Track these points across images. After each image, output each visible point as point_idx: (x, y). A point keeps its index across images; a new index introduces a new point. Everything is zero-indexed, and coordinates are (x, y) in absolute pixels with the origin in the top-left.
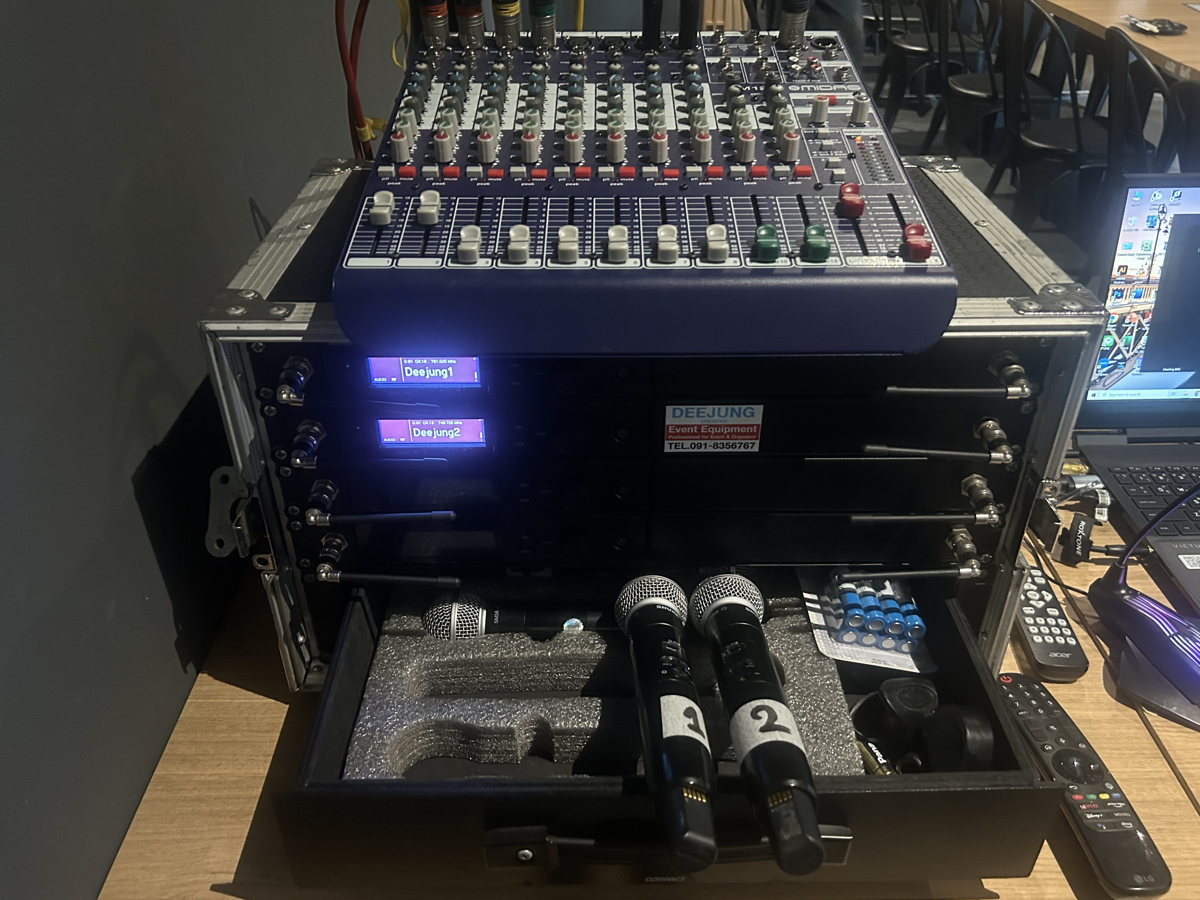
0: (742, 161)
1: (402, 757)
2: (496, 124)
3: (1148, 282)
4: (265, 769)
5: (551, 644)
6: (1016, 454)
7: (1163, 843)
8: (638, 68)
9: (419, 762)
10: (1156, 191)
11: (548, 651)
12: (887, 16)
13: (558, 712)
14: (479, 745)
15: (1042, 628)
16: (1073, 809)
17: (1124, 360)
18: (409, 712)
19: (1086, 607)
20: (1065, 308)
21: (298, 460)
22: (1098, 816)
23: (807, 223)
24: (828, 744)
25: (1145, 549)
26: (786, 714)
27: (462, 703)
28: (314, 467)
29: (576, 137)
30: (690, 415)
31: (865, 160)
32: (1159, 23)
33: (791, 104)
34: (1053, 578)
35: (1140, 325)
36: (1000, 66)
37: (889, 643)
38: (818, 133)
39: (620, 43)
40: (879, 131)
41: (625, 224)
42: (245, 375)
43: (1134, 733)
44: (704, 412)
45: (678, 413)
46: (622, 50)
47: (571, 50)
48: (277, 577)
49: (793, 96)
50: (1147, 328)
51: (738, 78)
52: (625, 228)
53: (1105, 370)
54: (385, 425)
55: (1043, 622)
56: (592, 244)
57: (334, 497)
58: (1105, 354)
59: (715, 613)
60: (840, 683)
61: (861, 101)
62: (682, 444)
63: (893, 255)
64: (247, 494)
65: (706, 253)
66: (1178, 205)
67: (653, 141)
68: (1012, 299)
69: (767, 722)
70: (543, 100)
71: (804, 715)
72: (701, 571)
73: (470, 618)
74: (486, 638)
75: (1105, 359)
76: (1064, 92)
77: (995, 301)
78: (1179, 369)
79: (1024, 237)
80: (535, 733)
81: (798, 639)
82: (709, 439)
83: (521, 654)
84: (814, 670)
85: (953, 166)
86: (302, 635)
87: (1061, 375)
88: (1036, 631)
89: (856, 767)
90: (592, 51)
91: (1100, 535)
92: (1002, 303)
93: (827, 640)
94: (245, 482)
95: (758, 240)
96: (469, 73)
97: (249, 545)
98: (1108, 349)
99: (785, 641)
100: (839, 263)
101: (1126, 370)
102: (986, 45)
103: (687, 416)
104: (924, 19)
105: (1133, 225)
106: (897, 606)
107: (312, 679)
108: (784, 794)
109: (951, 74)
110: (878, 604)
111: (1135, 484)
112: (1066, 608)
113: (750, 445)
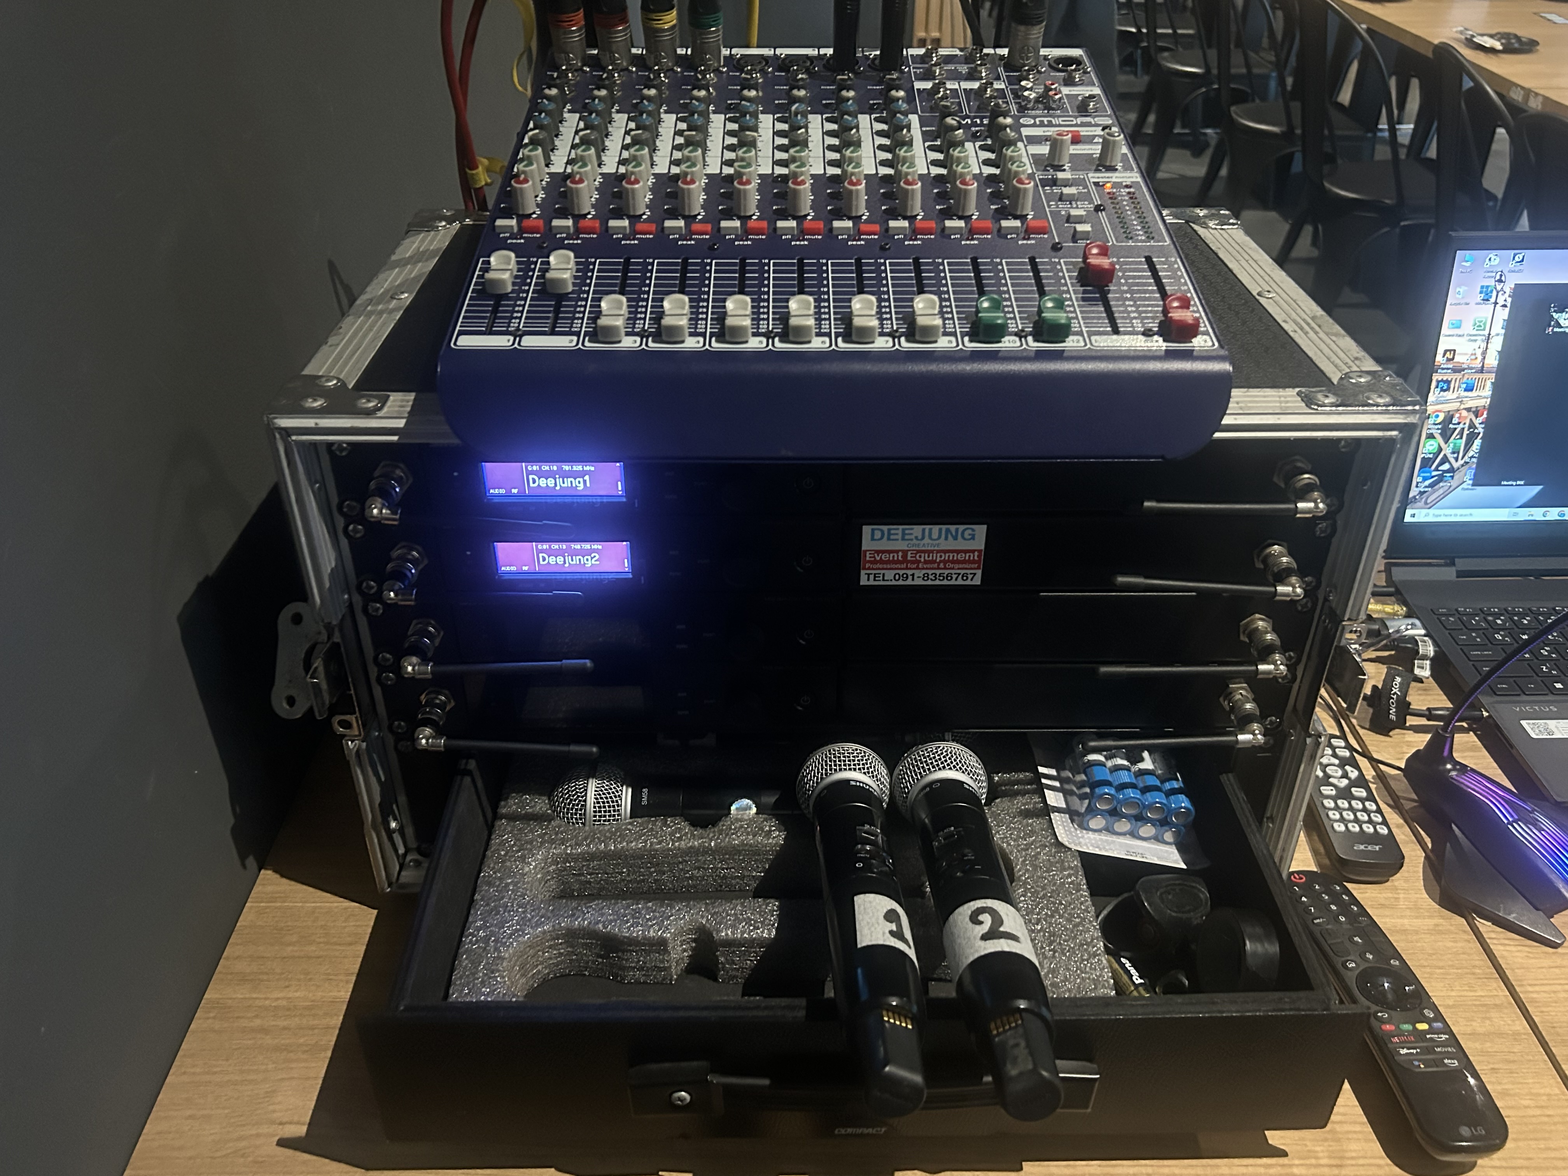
0: (960, 214)
1: (523, 975)
2: (646, 167)
3: (1482, 370)
4: (347, 992)
5: (714, 832)
6: (1308, 588)
7: (1499, 1088)
8: (827, 95)
9: (545, 982)
10: (1492, 254)
11: (711, 841)
12: (1152, 28)
13: (723, 918)
14: (623, 959)
15: (1344, 814)
16: (1381, 1042)
17: (1452, 470)
18: (533, 917)
19: (1402, 787)
20: (1370, 402)
21: (392, 594)
22: (1415, 1051)
23: (1042, 293)
24: (1069, 958)
25: (1479, 713)
26: (1014, 919)
27: (601, 906)
28: (412, 603)
29: (748, 182)
30: (892, 537)
31: (1116, 213)
32: (1503, 38)
33: (1023, 141)
34: (1360, 750)
35: (1472, 426)
36: (1298, 93)
37: (1147, 830)
38: (1057, 179)
39: (805, 62)
40: (1135, 177)
41: (810, 294)
42: (324, 486)
43: (1462, 948)
44: (911, 534)
45: (878, 535)
46: (807, 71)
47: (742, 71)
48: (364, 744)
49: (1025, 132)
50: (1480, 429)
51: (955, 108)
52: (811, 299)
53: (1427, 483)
54: (503, 549)
55: (1346, 805)
56: (768, 319)
57: (437, 642)
58: (1427, 463)
59: (925, 791)
60: (1084, 881)
61: (1112, 138)
62: (884, 575)
63: (1151, 333)
64: (326, 638)
65: (913, 330)
66: (1520, 271)
67: (847, 189)
68: (1303, 390)
69: (990, 928)
70: (706, 135)
71: (1038, 922)
72: (908, 738)
73: (611, 797)
74: (631, 824)
75: (1427, 469)
76: (1380, 127)
77: (1282, 392)
78: (1522, 483)
79: (1319, 312)
80: (694, 945)
81: (1031, 825)
82: (917, 568)
83: (677, 844)
84: (1052, 864)
85: (1231, 221)
86: (395, 819)
87: (1365, 488)
88: (1338, 816)
89: (1104, 987)
90: (769, 73)
91: (1420, 695)
92: (1290, 395)
93: (1068, 826)
94: (323, 621)
95: (980, 315)
96: (611, 100)
97: (327, 702)
98: (1431, 456)
99: (1015, 828)
100: (1083, 344)
101: (1454, 483)
102: (1280, 66)
103: (889, 539)
104: (1199, 31)
105: (1463, 298)
106: (1158, 783)
107: (407, 876)
108: (1012, 1019)
109: (1233, 104)
110: (1134, 781)
111: (1465, 630)
112: (1376, 788)
113: (970, 577)
